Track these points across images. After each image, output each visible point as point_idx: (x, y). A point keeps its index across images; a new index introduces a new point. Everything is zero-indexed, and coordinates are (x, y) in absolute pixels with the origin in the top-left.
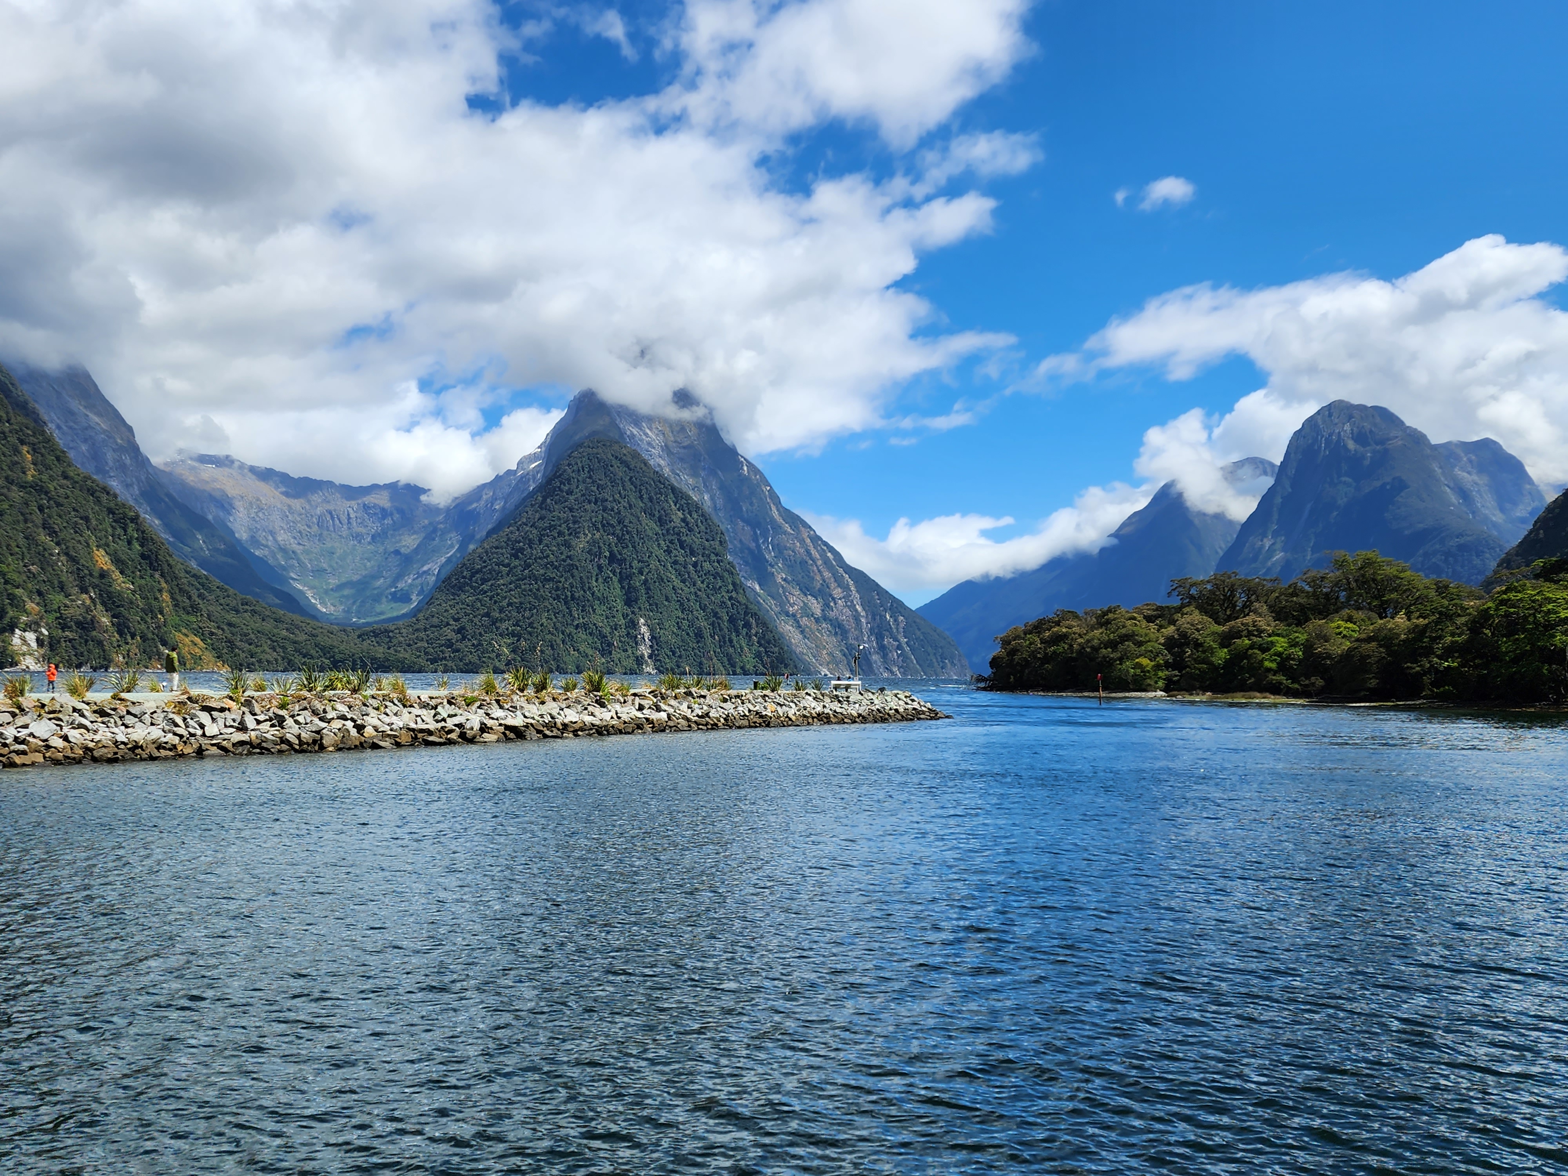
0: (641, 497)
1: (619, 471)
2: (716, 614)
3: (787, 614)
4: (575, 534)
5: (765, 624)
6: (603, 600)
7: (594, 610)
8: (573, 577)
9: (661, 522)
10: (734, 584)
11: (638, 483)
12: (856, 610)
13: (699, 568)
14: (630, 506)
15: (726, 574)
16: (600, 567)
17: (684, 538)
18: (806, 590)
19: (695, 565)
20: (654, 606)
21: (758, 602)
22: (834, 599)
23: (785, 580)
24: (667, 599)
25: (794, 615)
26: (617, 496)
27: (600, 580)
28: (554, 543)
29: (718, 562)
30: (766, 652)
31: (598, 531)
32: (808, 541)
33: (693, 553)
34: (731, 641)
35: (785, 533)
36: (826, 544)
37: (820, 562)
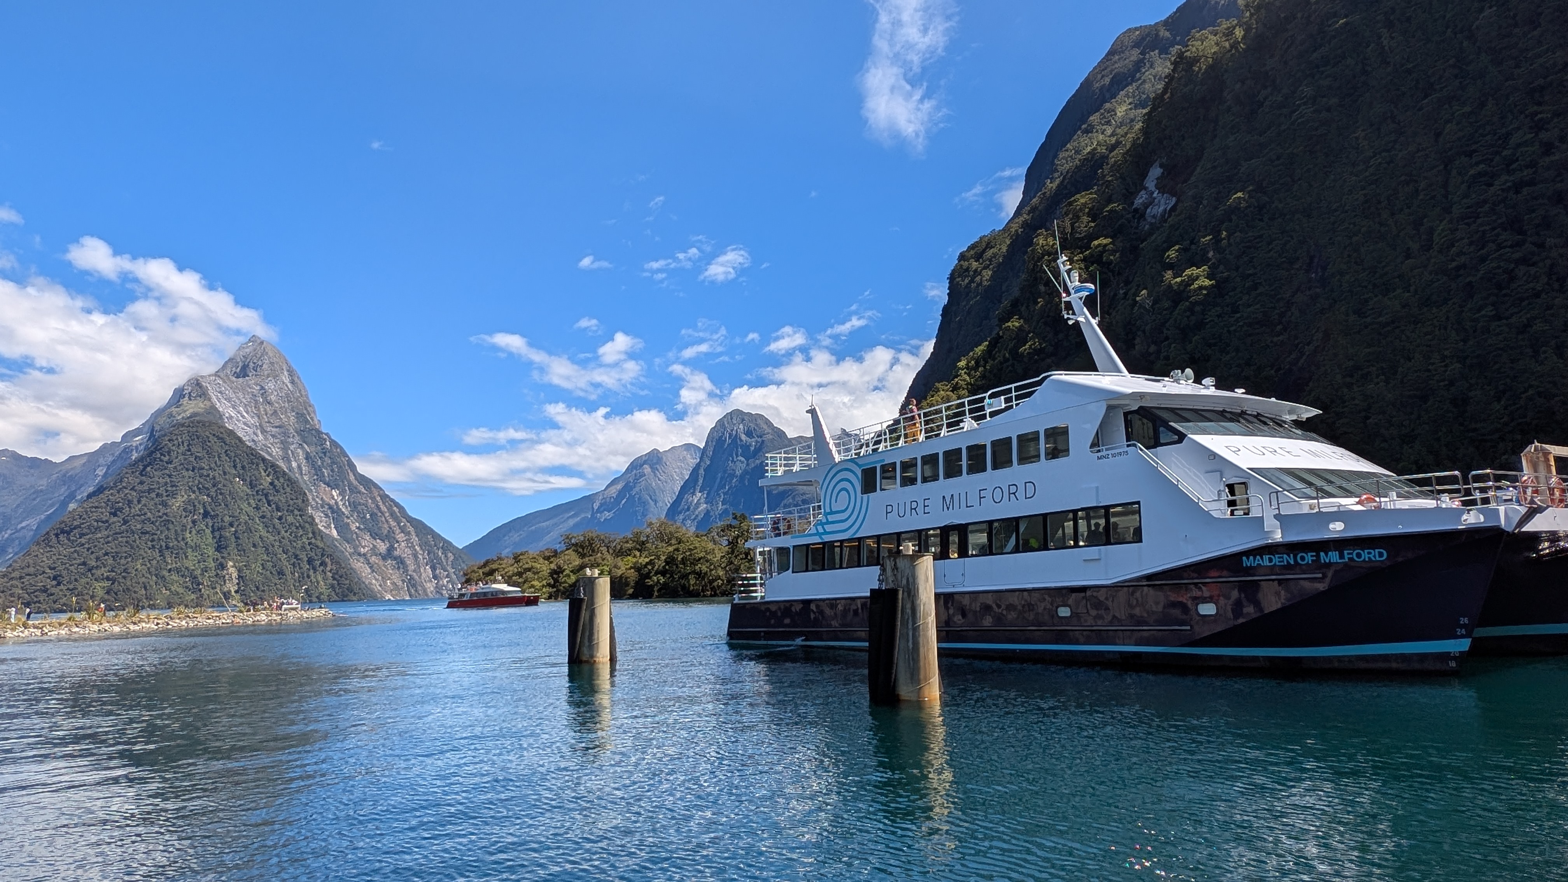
0: (235, 467)
1: (217, 447)
2: (296, 556)
3: (359, 554)
4: (173, 495)
5: (338, 563)
6: (197, 547)
7: (187, 557)
8: (168, 529)
9: (252, 486)
10: (313, 533)
11: (233, 454)
12: (415, 550)
13: (283, 520)
14: (225, 473)
15: (307, 525)
16: (194, 522)
17: (271, 498)
18: (375, 535)
19: (280, 518)
20: (242, 551)
21: (335, 546)
22: (398, 542)
23: (358, 528)
24: (254, 546)
25: (364, 555)
26: (213, 465)
27: (194, 532)
28: (152, 503)
29: (301, 516)
30: (339, 584)
31: (194, 492)
32: (378, 499)
33: (278, 509)
34: (308, 577)
35: (360, 492)
36: (393, 500)
37: (387, 514)
